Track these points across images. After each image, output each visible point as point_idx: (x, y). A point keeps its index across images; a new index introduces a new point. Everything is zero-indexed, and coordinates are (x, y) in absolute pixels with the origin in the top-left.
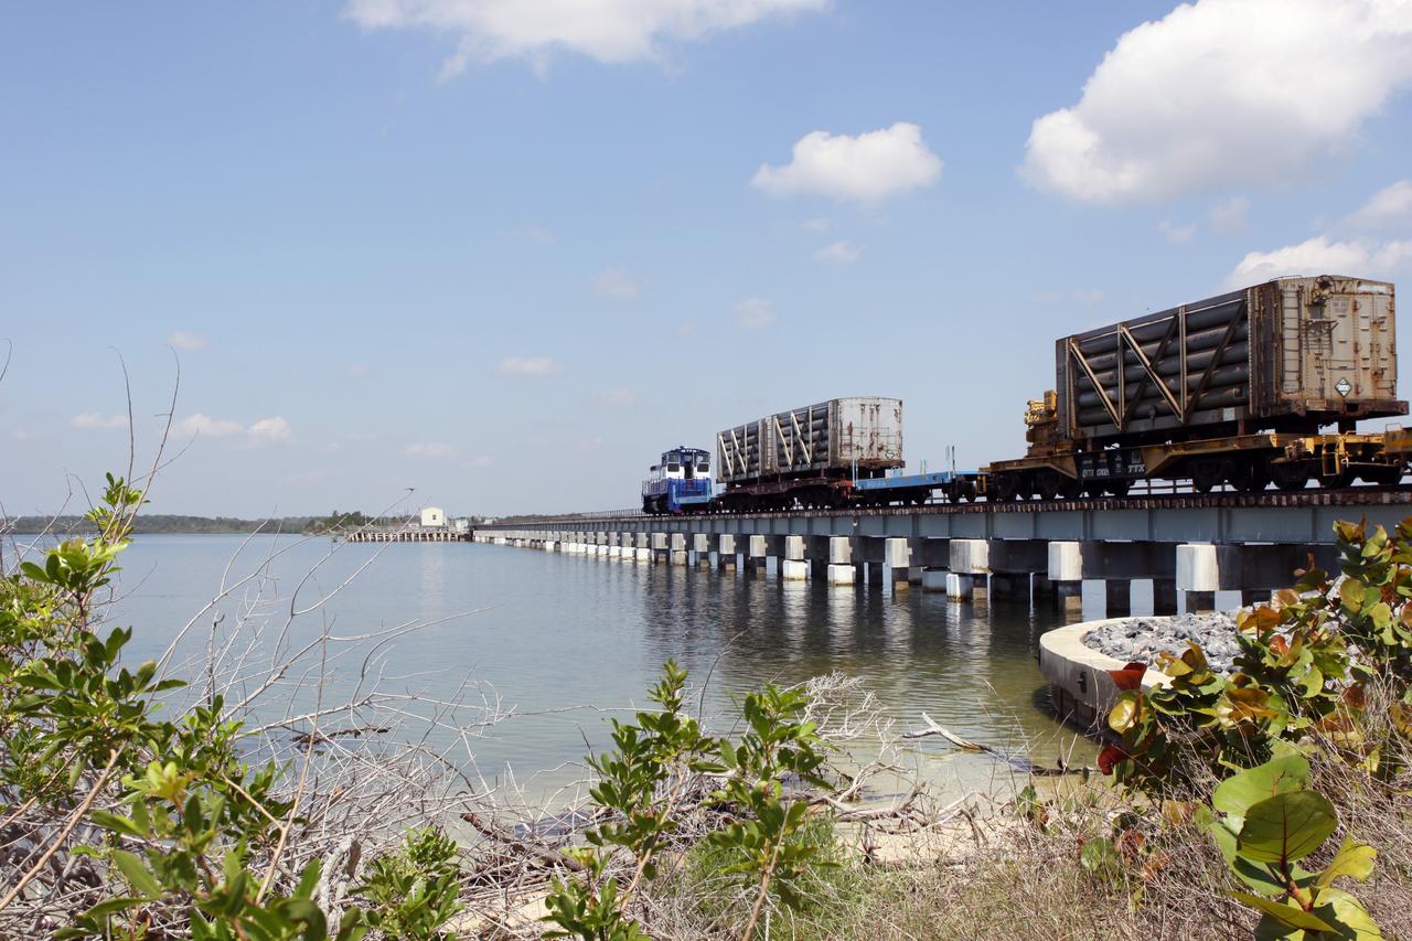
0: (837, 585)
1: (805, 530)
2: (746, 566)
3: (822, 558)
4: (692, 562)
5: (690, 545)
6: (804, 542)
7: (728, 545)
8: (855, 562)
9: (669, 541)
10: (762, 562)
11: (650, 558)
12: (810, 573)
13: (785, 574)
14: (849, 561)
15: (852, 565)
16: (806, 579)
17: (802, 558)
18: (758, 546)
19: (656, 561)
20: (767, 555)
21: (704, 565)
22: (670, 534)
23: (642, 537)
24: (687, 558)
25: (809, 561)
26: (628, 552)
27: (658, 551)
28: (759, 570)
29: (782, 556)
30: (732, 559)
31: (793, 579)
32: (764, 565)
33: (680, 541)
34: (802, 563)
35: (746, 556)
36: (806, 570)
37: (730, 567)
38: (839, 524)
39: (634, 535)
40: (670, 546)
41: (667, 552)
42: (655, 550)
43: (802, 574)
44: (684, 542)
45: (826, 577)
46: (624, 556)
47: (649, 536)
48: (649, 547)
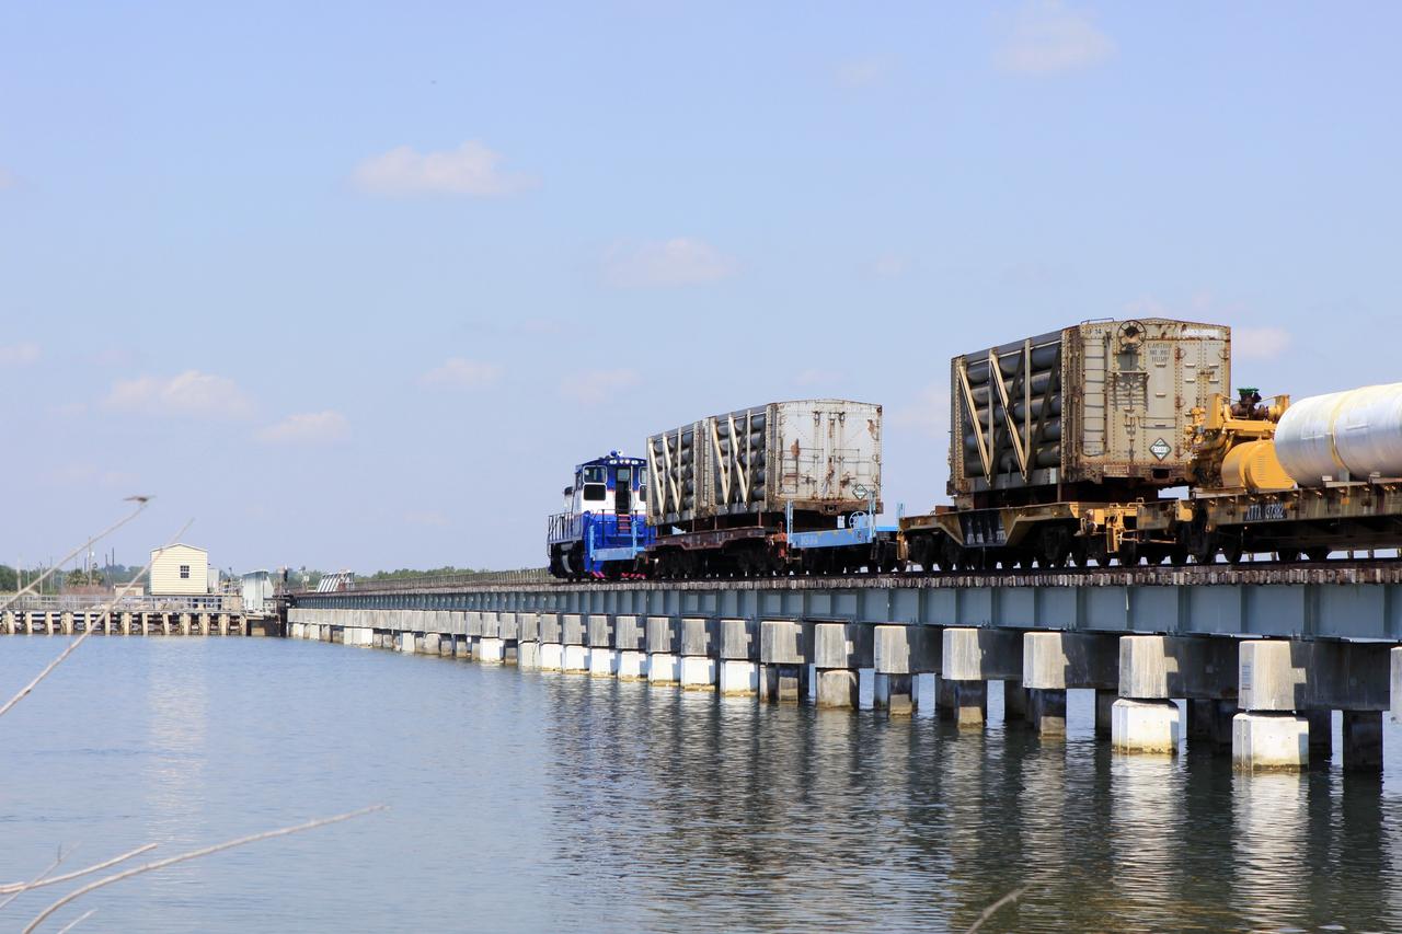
0: (1259, 769)
1: (1171, 620)
2: (1013, 715)
3: (1218, 696)
4: (867, 701)
5: (862, 656)
6: (1169, 651)
7: (963, 656)
8: (1307, 707)
9: (806, 644)
10: (1055, 703)
11: (757, 689)
12: (1183, 734)
13: (1118, 736)
14: (1290, 706)
15: (1300, 714)
16: (1174, 753)
17: (1163, 693)
18: (1044, 662)
19: (773, 696)
20: (1068, 686)
21: (900, 707)
22: (810, 623)
23: (737, 633)
24: (855, 691)
25: (1182, 703)
26: (697, 670)
27: (778, 670)
28: (1047, 724)
29: (1107, 690)
30: (974, 693)
31: (1138, 751)
32: (1060, 711)
33: (836, 646)
34: (1164, 708)
35: (1013, 687)
36: (1175, 726)
37: (968, 715)
38: (1268, 606)
39: (715, 629)
40: (810, 657)
41: (800, 673)
42: (772, 665)
43: (1163, 739)
44: (848, 648)
45: (1228, 746)
46: (686, 681)
47: (754, 631)
48: (754, 657)
